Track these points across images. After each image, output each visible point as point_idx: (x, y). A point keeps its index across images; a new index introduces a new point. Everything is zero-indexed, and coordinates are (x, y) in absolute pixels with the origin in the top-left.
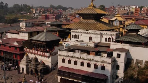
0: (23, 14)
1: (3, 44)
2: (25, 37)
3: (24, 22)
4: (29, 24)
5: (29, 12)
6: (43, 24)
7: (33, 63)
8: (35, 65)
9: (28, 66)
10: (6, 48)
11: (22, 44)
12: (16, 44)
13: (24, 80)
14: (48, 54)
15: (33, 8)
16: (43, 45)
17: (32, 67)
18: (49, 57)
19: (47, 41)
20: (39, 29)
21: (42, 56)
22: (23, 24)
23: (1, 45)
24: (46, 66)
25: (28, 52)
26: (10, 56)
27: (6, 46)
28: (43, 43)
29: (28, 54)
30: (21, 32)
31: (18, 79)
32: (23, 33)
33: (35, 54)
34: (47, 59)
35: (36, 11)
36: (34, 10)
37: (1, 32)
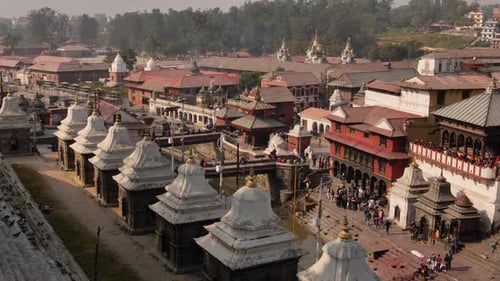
0: (440, 31)
1: (347, 124)
2: (418, 105)
3: (431, 58)
4: (448, 64)
5: (459, 26)
7: (433, 195)
8: (438, 203)
9: (417, 204)
10: (352, 135)
11: (405, 128)
12: (384, 126)
14: (486, 172)
15: (476, 11)
16: (474, 138)
17: (427, 209)
18: (489, 182)
19: (490, 127)
20: (472, 80)
21: (465, 175)
22: (427, 65)
23: (342, 126)
24: (475, 212)
25: (422, 158)
26: (364, 162)
27: (354, 130)
28: (476, 132)
29: (418, 162)
30: (407, 89)
31: (377, 239)
32: (415, 94)
33: (443, 166)
34: (481, 188)
35: (485, 20)
36: (478, 16)
37: (351, 86)
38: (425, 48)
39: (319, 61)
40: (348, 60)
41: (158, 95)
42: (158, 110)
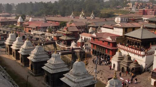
0: (119, 9)
1: (97, 38)
2: (119, 32)
3: (119, 17)
4: (124, 19)
5: (125, 7)
6: (140, 20)
7: (126, 60)
8: (127, 63)
9: (120, 63)
10: (99, 42)
11: (116, 39)
12: (109, 39)
13: (114, 77)
14: (142, 53)
15: (130, 3)
16: (138, 43)
17: (124, 65)
18: (143, 56)
19: (143, 39)
20: (135, 25)
21: (135, 54)
22: (118, 19)
23: (95, 39)
24: (139, 65)
26: (103, 50)
27: (99, 40)
28: (138, 40)
29: (120, 50)
30: (115, 27)
31: (109, 74)
32: (118, 29)
33: (128, 51)
34: (140, 58)
35: (132, 5)
36: (131, 4)
37: (95, 26)
38: (115, 14)
39: (84, 18)
40: (93, 17)
41: (34, 29)
42: (34, 34)
